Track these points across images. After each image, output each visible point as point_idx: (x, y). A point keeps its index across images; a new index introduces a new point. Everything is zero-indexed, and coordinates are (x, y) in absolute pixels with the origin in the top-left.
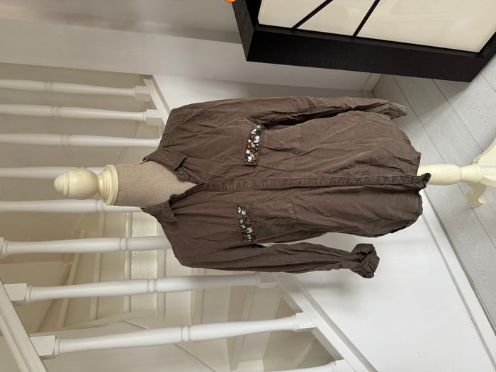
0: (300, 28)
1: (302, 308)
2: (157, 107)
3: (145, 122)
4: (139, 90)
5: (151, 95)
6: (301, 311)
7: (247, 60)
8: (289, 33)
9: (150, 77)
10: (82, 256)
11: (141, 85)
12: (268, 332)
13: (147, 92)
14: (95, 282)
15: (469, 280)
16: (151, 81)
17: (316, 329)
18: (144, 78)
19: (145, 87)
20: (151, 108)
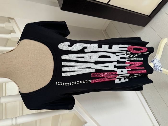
2: (16, 32)
5: (13, 27)
13: (11, 26)
16: (14, 20)
18: (10, 19)
19: (10, 23)
20: (14, 33)
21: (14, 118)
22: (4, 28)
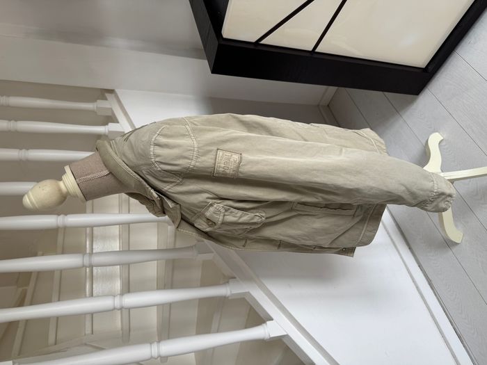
0: (263, 42)
1: (271, 315)
2: (120, 120)
3: (107, 136)
4: (100, 104)
5: (113, 109)
6: (272, 320)
7: (212, 73)
8: (252, 47)
9: (112, 91)
10: (40, 275)
11: (102, 99)
12: (238, 342)
13: (108, 106)
14: (54, 302)
15: (427, 280)
16: (113, 95)
17: (287, 336)
18: (105, 93)
19: (106, 101)
20: (113, 122)
22: (93, 112)
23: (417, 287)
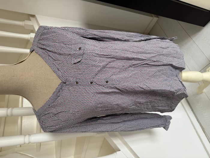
4: (27, 23)
5: (34, 26)
6: (120, 151)
9: (33, 16)
16: (35, 18)
18: (30, 16)
19: (31, 21)
21: (28, 135)
23: (197, 132)
